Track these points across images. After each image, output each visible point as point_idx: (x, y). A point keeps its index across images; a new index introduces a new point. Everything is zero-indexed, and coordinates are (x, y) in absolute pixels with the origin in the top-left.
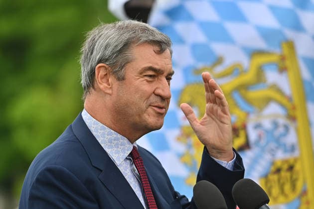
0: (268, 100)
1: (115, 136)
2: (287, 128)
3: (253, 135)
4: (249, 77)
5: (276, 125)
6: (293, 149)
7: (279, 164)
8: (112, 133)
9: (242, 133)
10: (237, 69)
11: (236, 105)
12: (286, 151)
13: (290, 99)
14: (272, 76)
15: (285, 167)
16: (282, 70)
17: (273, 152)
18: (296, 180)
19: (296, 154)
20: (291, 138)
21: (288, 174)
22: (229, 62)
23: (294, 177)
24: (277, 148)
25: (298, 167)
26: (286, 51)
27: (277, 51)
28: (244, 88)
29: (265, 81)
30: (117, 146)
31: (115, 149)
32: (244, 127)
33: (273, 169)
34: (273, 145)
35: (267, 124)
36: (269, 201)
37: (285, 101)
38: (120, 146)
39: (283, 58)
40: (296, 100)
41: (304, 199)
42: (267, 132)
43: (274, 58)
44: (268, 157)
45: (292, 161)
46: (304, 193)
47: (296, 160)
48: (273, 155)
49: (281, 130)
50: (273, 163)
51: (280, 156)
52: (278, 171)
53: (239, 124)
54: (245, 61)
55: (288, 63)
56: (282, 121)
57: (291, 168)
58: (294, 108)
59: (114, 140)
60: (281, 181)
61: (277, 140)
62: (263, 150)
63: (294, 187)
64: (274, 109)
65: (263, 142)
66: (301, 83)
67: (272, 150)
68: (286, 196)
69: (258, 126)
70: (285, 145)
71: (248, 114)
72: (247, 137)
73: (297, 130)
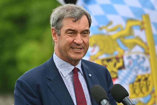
0: (135, 44)
1: (63, 62)
2: (144, 59)
3: (127, 62)
4: (125, 32)
5: (138, 57)
6: (147, 69)
7: (140, 77)
8: (61, 61)
9: (121, 60)
10: (120, 28)
11: (118, 46)
12: (143, 70)
13: (146, 44)
14: (137, 32)
15: (143, 78)
16: (142, 29)
17: (136, 71)
18: (149, 85)
19: (149, 72)
20: (147, 64)
21: (145, 82)
22: (115, 24)
23: (148, 84)
24: (139, 69)
25: (150, 79)
26: (144, 19)
27: (140, 19)
28: (122, 37)
29: (133, 35)
30: (65, 67)
31: (64, 69)
32: (122, 57)
33: (137, 79)
34: (136, 67)
35: (134, 57)
36: (129, 95)
37: (143, 45)
38: (66, 68)
39: (143, 23)
40: (149, 45)
41: (153, 95)
42: (134, 60)
43: (138, 23)
44: (134, 73)
45: (147, 76)
46: (153, 92)
47: (149, 75)
48: (137, 72)
49: (141, 60)
50: (136, 77)
51: (140, 73)
52: (139, 80)
53: (119, 56)
54: (123, 24)
55: (145, 26)
56: (141, 55)
57: (146, 79)
58: (148, 49)
59: (63, 64)
60: (141, 86)
61: (139, 65)
62: (131, 70)
63: (147, 89)
64: (137, 49)
65: (131, 66)
66: (152, 36)
67: (136, 70)
68: (143, 93)
69: (129, 57)
70: (143, 67)
71: (124, 51)
72: (123, 62)
73: (150, 60)
